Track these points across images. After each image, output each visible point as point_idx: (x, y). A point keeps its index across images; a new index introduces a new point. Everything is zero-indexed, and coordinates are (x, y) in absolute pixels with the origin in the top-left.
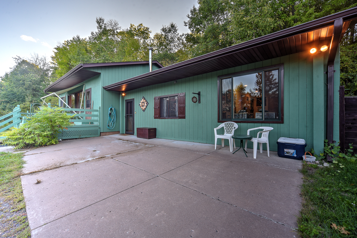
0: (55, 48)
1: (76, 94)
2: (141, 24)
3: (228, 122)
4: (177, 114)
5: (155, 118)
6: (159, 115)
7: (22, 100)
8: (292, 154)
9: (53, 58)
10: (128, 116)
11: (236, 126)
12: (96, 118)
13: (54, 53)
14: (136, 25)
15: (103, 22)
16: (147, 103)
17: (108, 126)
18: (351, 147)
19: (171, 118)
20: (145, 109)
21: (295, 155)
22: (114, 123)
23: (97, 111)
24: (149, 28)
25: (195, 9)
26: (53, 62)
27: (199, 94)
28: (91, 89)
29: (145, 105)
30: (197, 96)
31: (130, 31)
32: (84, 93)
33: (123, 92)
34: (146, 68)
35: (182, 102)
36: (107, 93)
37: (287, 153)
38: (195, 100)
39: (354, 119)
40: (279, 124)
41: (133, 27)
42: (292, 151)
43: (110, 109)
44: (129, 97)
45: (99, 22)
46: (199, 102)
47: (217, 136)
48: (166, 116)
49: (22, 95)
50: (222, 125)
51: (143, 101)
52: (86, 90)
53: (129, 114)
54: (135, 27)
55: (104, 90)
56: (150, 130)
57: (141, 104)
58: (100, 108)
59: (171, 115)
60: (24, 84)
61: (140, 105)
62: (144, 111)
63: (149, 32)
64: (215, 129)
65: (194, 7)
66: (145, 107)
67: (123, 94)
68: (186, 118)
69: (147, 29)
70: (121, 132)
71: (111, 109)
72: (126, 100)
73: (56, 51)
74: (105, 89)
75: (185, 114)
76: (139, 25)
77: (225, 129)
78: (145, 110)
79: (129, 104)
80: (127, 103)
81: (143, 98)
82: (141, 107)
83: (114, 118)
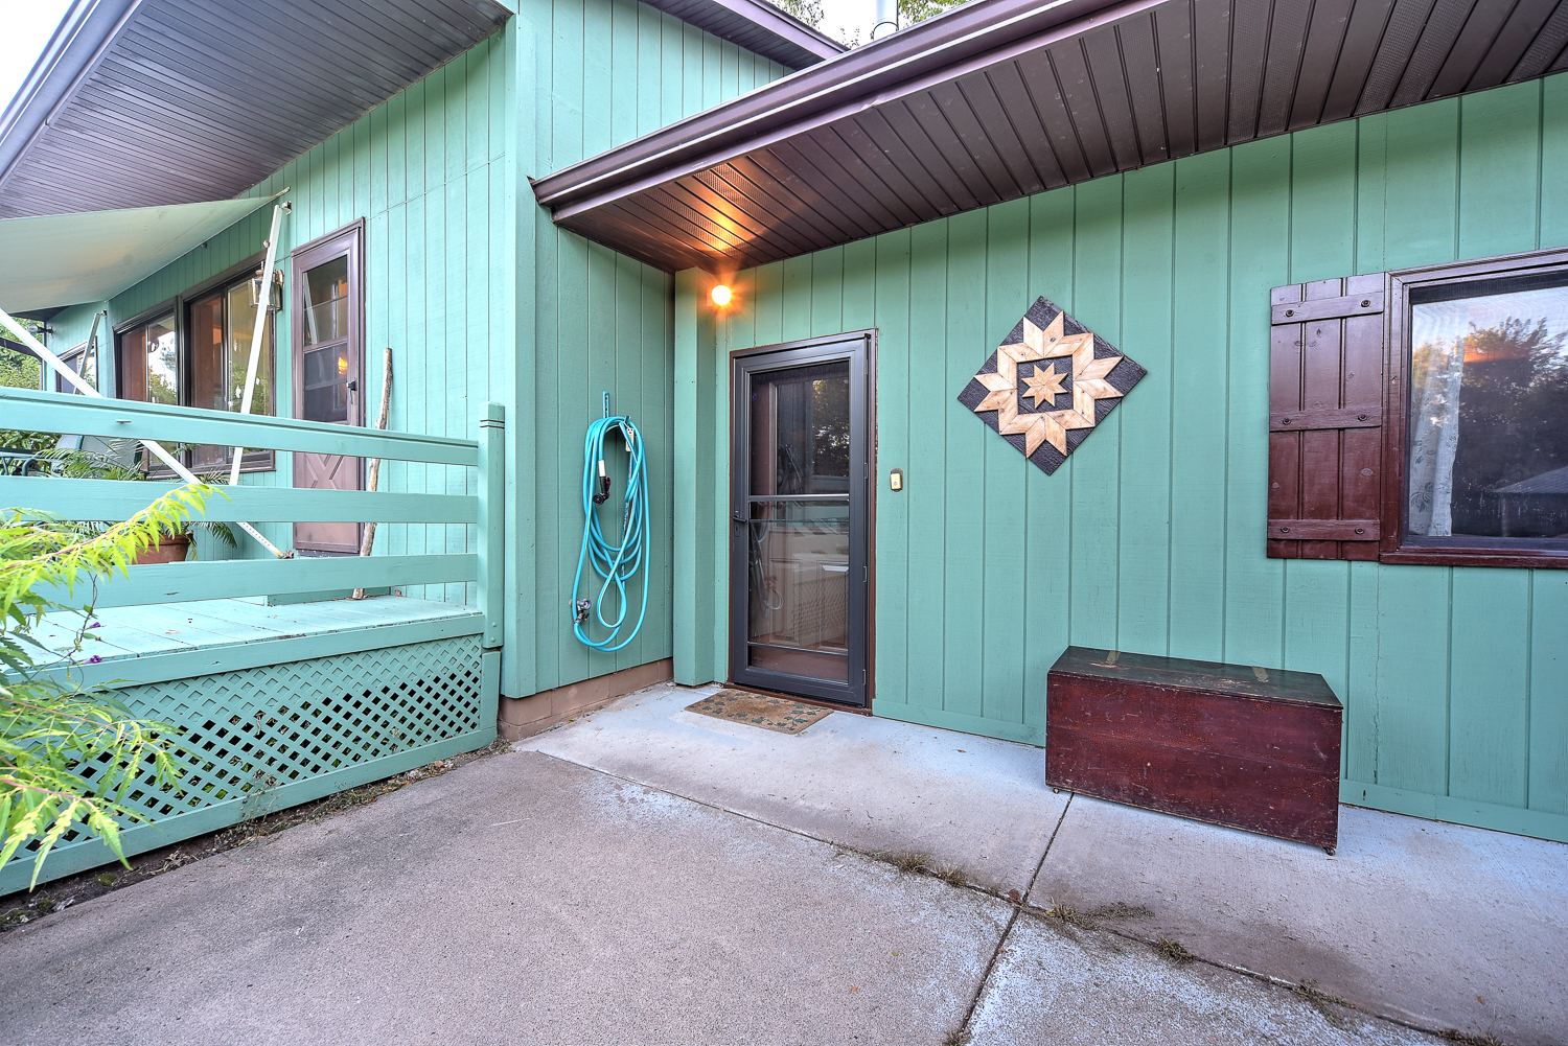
1: (188, 305)
5: (1277, 548)
10: (756, 510)
12: (429, 539)
16: (1126, 374)
17: (584, 616)
20: (1080, 439)
22: (633, 585)
23: (458, 451)
28: (360, 228)
29: (1092, 388)
32: (277, 288)
36: (565, 254)
43: (597, 432)
44: (795, 325)
52: (299, 254)
53: (771, 497)
55: (546, 220)
57: (1000, 384)
58: (497, 423)
61: (973, 394)
66: (1082, 413)
67: (722, 295)
70: (683, 672)
71: (614, 437)
72: (738, 357)
74: (554, 207)
78: (1071, 447)
79: (772, 393)
80: (760, 380)
81: (1042, 313)
82: (1009, 422)
83: (633, 532)
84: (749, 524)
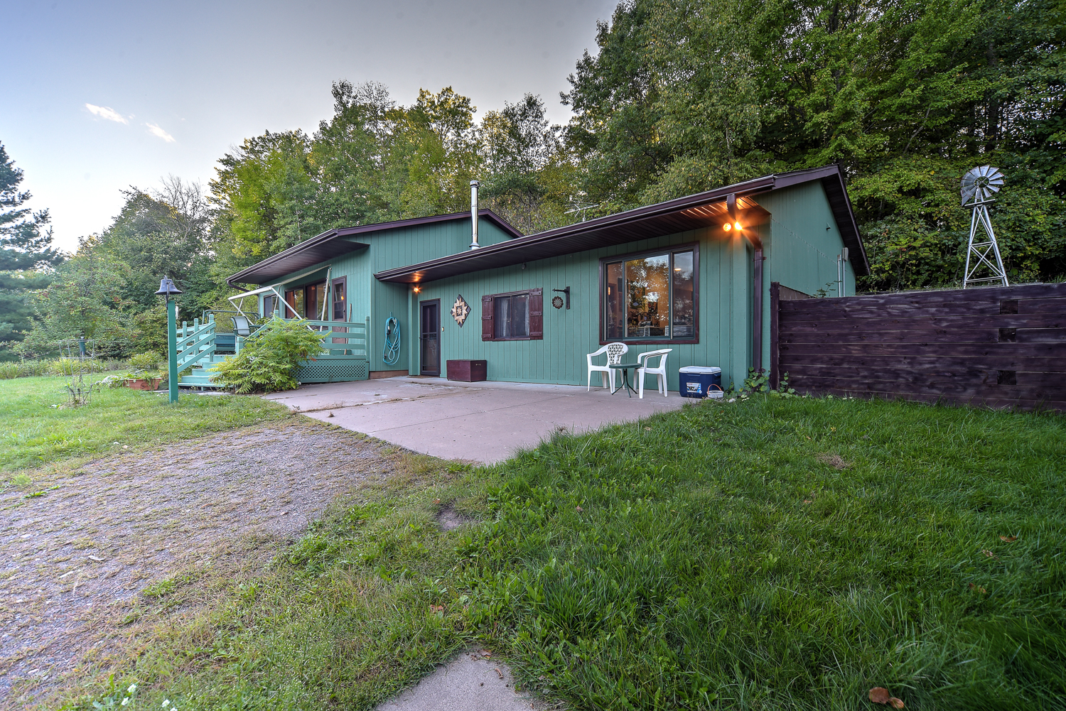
0: (222, 161)
1: (306, 287)
2: (447, 89)
3: (614, 344)
4: (527, 331)
5: (484, 339)
6: (492, 332)
7: (147, 300)
8: (696, 390)
9: (215, 186)
10: (425, 336)
11: (625, 348)
12: (358, 341)
13: (217, 172)
14: (434, 92)
15: (350, 92)
16: (468, 309)
17: (386, 358)
18: (786, 378)
19: (516, 339)
20: (464, 321)
21: (700, 392)
22: (397, 352)
23: (361, 325)
24: (469, 100)
25: (587, 61)
26: (214, 197)
27: (567, 291)
28: (346, 277)
29: (464, 312)
30: (563, 295)
31: (419, 109)
32: (329, 287)
33: (415, 284)
34: (465, 227)
35: (538, 305)
36: (382, 288)
37: (691, 388)
38: (558, 302)
39: (791, 335)
40: (693, 345)
41: (428, 97)
42: (696, 385)
43: (388, 321)
44: (430, 296)
45: (340, 92)
46: (568, 306)
47: (591, 368)
48: (507, 335)
49: (147, 289)
50: (605, 349)
51: (458, 303)
52: (334, 281)
53: (429, 333)
54: (431, 96)
55: (377, 281)
56: (473, 363)
57: (454, 310)
58: (368, 320)
59: (517, 333)
60: (149, 259)
61: (452, 312)
62: (461, 324)
63: (471, 109)
64: (589, 356)
65: (586, 54)
66: (463, 317)
67: (416, 290)
68: (544, 338)
69: (466, 101)
70: (411, 373)
71: (391, 322)
72: (421, 302)
73: (223, 168)
74: (379, 278)
75: (542, 330)
76: (442, 92)
77: (608, 356)
78: (463, 323)
79: (428, 310)
80: (424, 308)
81: (459, 298)
82: (456, 318)
83: (396, 341)
84: (423, 340)
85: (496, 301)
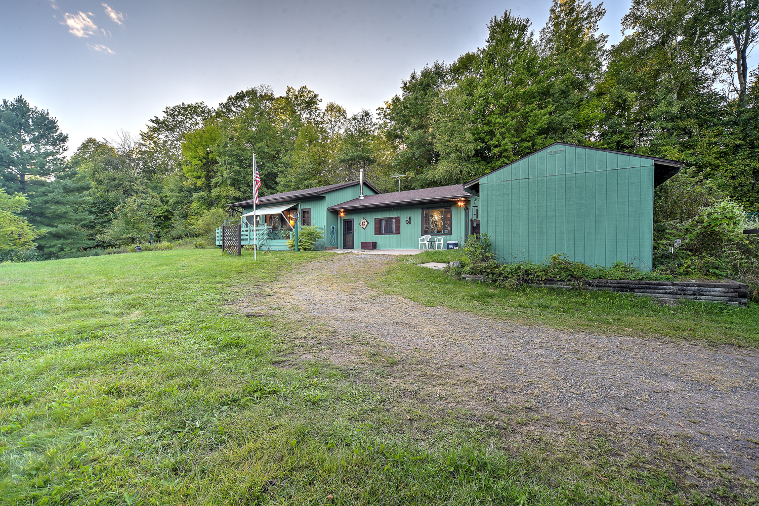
2: (303, 87)
3: (426, 235)
4: (394, 231)
5: (376, 234)
6: (378, 231)
11: (430, 237)
14: (296, 88)
16: (368, 223)
17: (331, 242)
19: (389, 234)
20: (366, 227)
21: (453, 248)
24: (317, 95)
27: (410, 218)
28: (310, 208)
29: (366, 224)
30: (408, 219)
33: (341, 212)
35: (398, 222)
36: (330, 214)
38: (407, 222)
40: (450, 235)
42: (451, 246)
43: (332, 227)
44: (349, 217)
46: (410, 223)
47: (420, 242)
48: (385, 233)
50: (424, 237)
51: (363, 221)
52: (303, 209)
53: (347, 232)
54: (294, 91)
55: (328, 211)
56: (373, 242)
57: (361, 223)
58: (325, 226)
59: (389, 231)
61: (360, 224)
62: (364, 229)
63: (319, 100)
64: (420, 239)
67: (342, 215)
68: (401, 233)
70: (339, 247)
72: (344, 220)
75: (400, 231)
76: (301, 89)
77: (425, 239)
79: (347, 223)
80: (345, 222)
81: (364, 218)
82: (362, 226)
83: (335, 235)
84: (345, 234)
85: (381, 220)
